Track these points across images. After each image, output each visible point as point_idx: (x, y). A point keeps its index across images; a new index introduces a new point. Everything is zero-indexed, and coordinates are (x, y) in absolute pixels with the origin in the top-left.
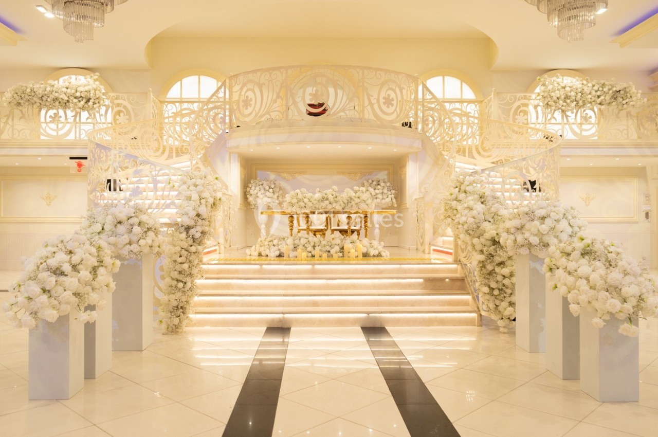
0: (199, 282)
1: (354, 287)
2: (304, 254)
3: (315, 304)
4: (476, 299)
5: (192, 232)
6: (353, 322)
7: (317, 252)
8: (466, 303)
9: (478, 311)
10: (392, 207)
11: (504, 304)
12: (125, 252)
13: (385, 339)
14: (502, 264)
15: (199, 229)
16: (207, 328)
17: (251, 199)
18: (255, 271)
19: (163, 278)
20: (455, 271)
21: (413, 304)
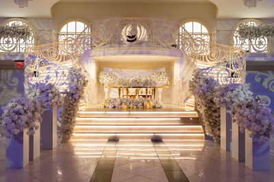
0: (77, 119)
1: (148, 121)
2: (125, 107)
3: (130, 129)
4: (204, 127)
5: (75, 96)
6: (148, 137)
7: (131, 106)
8: (199, 129)
9: (205, 132)
10: (167, 85)
11: (216, 130)
12: (45, 105)
13: (162, 145)
14: (215, 111)
15: (78, 95)
16: (81, 140)
17: (100, 81)
18: (103, 114)
19: (61, 117)
20: (195, 115)
21: (175, 129)
